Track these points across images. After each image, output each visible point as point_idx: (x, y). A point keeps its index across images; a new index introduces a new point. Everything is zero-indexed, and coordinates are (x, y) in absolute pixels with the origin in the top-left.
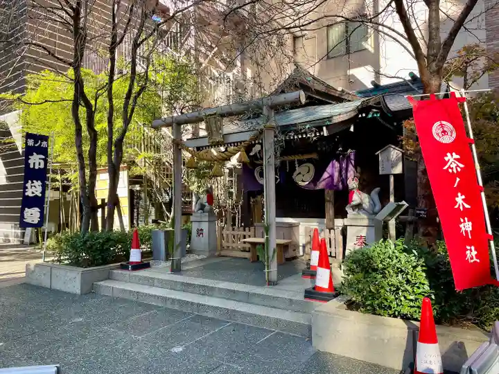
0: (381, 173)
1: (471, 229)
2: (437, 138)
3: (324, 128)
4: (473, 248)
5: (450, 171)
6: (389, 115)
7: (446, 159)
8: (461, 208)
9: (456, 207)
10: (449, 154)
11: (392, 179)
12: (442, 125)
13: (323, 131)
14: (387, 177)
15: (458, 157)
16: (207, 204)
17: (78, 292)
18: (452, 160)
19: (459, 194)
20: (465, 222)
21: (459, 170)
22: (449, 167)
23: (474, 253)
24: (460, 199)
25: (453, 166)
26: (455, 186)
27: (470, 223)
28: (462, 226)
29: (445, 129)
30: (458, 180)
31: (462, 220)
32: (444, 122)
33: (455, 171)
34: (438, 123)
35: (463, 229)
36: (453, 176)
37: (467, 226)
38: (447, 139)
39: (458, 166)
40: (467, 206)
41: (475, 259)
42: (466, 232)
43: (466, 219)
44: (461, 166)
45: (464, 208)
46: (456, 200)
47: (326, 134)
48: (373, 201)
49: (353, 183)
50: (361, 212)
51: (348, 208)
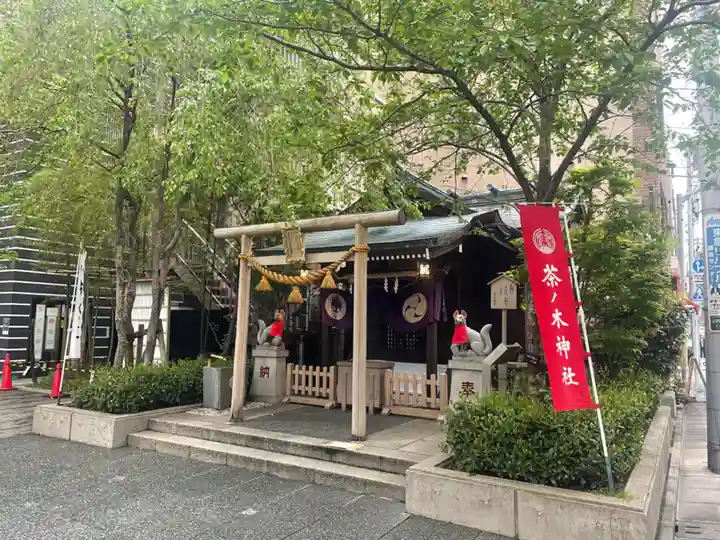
0: (493, 306)
1: (568, 348)
2: (538, 247)
3: (427, 250)
4: (570, 369)
5: (548, 284)
7: (545, 271)
8: (559, 326)
9: (553, 324)
10: (547, 266)
11: (504, 314)
12: (543, 234)
13: (426, 253)
14: (499, 311)
15: (556, 270)
17: (110, 445)
18: (550, 273)
19: (557, 310)
20: (561, 340)
21: (557, 284)
22: (548, 280)
23: (571, 375)
24: (557, 316)
25: (551, 279)
27: (568, 343)
28: (558, 345)
30: (555, 295)
31: (559, 339)
32: (544, 231)
33: (553, 286)
34: (539, 230)
35: (560, 348)
36: (552, 290)
37: (564, 346)
39: (555, 280)
41: (571, 382)
42: (563, 352)
43: (563, 337)
44: (559, 280)
45: (561, 326)
46: (553, 316)
47: (428, 257)
48: (483, 340)
49: (459, 317)
50: (469, 352)
51: (453, 347)
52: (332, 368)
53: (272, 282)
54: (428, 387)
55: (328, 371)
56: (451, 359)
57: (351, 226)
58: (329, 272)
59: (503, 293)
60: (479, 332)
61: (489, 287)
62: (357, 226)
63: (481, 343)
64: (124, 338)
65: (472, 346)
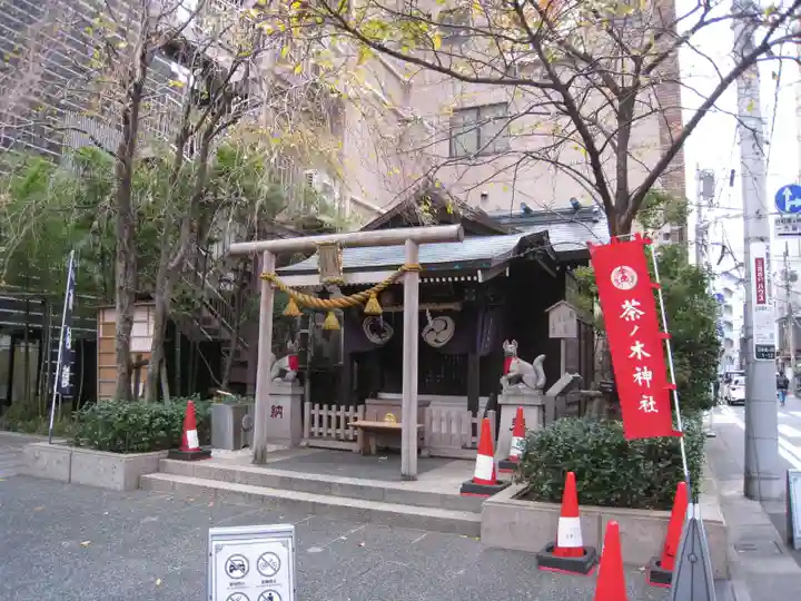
0: (551, 336)
1: (650, 378)
2: (615, 284)
3: (479, 272)
4: (651, 398)
5: (627, 319)
6: (552, 257)
7: (624, 306)
8: (639, 357)
9: (632, 356)
10: (627, 302)
11: (563, 343)
12: (622, 271)
13: (477, 276)
14: (558, 340)
15: (638, 303)
16: (289, 369)
17: (120, 487)
19: (637, 343)
20: (642, 371)
22: (627, 315)
23: (652, 403)
24: (637, 347)
25: (632, 314)
26: (633, 334)
27: (650, 372)
28: (637, 375)
29: (626, 274)
30: (636, 328)
31: (639, 369)
32: (624, 267)
33: (633, 319)
34: (619, 269)
35: (639, 378)
36: (632, 324)
37: (646, 375)
38: (626, 286)
39: (637, 313)
40: (647, 355)
41: (652, 409)
42: (644, 381)
43: (645, 368)
44: (642, 313)
45: (643, 356)
46: (632, 348)
47: (480, 281)
48: (536, 372)
49: (510, 347)
50: (521, 386)
51: (503, 380)
52: (360, 408)
53: (302, 306)
54: (474, 426)
55: (355, 410)
56: (500, 393)
57: (401, 242)
58: (374, 295)
59: (562, 322)
60: (532, 363)
61: (547, 315)
62: (407, 242)
63: (533, 375)
64: (124, 370)
65: (524, 379)
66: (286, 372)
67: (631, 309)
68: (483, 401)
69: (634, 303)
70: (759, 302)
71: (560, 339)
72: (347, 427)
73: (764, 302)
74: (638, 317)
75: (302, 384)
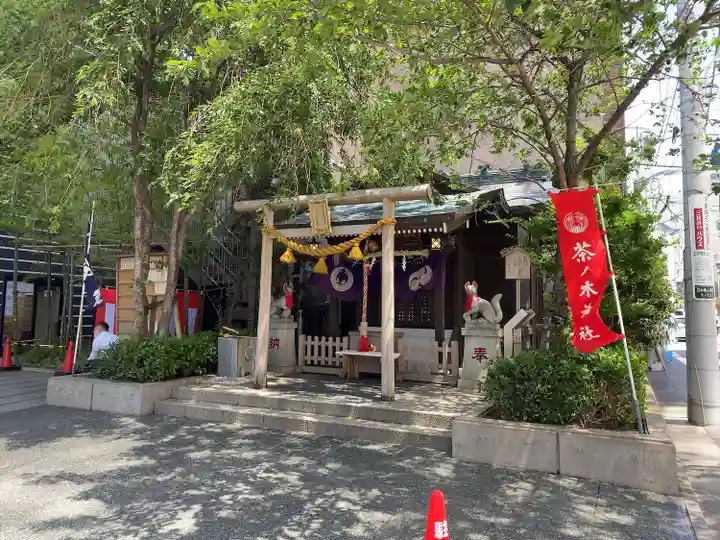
0: (507, 277)
3: (444, 224)
4: (587, 328)
5: (579, 260)
7: (576, 249)
8: (588, 295)
9: (581, 295)
10: (578, 244)
11: (518, 284)
13: (443, 227)
14: (513, 282)
15: (589, 246)
16: (285, 308)
17: (138, 413)
22: (578, 257)
23: (589, 332)
24: (587, 287)
25: (583, 255)
26: (583, 274)
30: (587, 268)
33: (583, 259)
36: (583, 265)
38: (577, 230)
39: (587, 255)
40: (595, 293)
41: (592, 337)
44: (592, 254)
45: (591, 294)
46: (582, 287)
47: (445, 231)
48: (495, 309)
49: (471, 288)
50: (481, 320)
51: (466, 316)
52: (345, 339)
53: (295, 253)
54: (440, 354)
55: (341, 341)
56: (464, 326)
57: (378, 199)
58: (357, 244)
59: (517, 265)
60: (490, 301)
61: (504, 259)
62: (384, 201)
63: (492, 311)
64: (141, 309)
65: (484, 314)
66: (283, 310)
67: (581, 251)
68: (448, 333)
69: (585, 245)
70: (697, 247)
71: (515, 280)
72: (334, 355)
73: (703, 248)
74: (589, 258)
75: (295, 320)
